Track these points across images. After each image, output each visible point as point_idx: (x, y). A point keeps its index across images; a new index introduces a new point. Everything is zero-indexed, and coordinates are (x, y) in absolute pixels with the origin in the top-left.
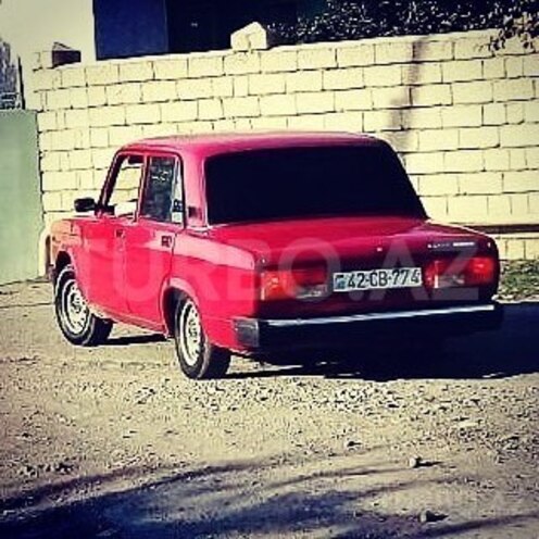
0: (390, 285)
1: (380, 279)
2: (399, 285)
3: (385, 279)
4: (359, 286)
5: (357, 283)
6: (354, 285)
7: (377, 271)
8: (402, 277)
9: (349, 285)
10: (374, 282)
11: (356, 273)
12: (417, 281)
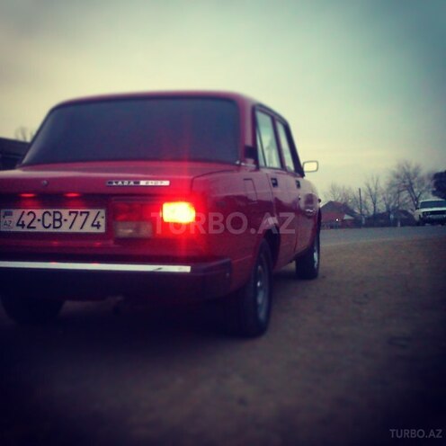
0: (65, 229)
1: (55, 220)
2: (76, 229)
3: (60, 220)
4: (29, 227)
5: (27, 223)
6: (23, 225)
7: (51, 211)
8: (80, 219)
9: (18, 225)
10: (47, 225)
11: (27, 211)
12: (98, 226)
